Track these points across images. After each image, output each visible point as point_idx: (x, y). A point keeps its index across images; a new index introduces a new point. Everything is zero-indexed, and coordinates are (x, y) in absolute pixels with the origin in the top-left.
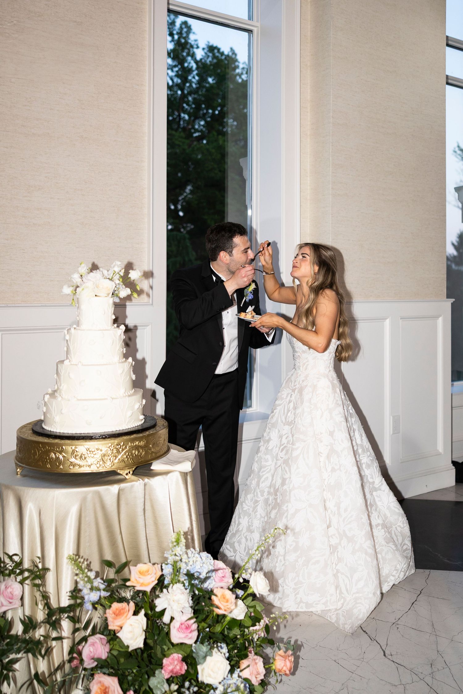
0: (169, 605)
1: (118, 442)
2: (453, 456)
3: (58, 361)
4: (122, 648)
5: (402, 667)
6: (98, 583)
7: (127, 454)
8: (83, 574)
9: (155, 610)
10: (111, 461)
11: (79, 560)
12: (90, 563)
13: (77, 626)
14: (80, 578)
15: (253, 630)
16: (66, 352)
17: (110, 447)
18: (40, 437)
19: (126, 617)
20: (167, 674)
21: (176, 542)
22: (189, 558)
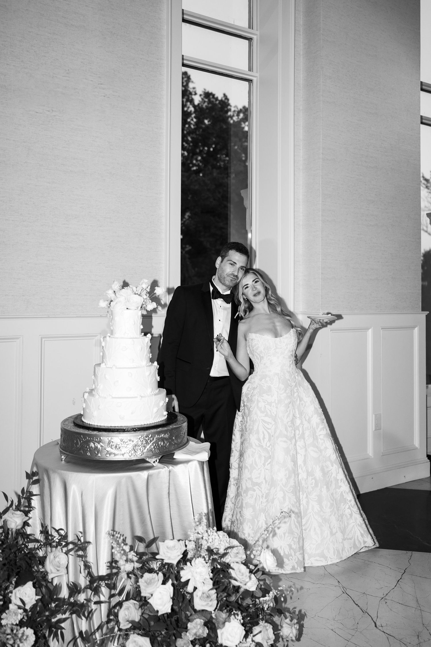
0: (193, 576)
1: (147, 435)
3: (95, 364)
4: (151, 612)
5: (392, 637)
6: (132, 555)
7: (154, 445)
8: (120, 547)
9: (180, 580)
10: (141, 451)
11: (116, 535)
12: (126, 538)
13: (113, 592)
14: (117, 551)
15: (264, 600)
16: (101, 357)
17: (140, 439)
18: (81, 429)
19: (156, 585)
20: (191, 636)
21: (198, 521)
22: (209, 536)
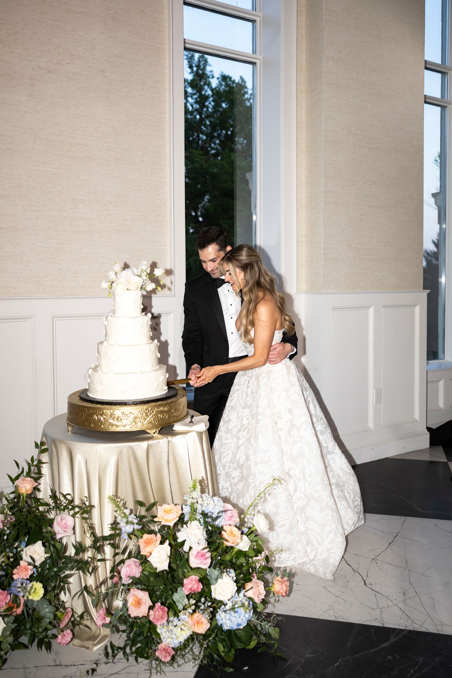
0: (188, 537)
1: (147, 408)
2: (428, 423)
3: (98, 342)
4: (152, 570)
5: (380, 594)
6: (132, 518)
7: (154, 417)
8: (120, 511)
9: (177, 541)
10: (142, 422)
11: (117, 500)
12: (126, 502)
13: (117, 551)
14: (118, 514)
15: (256, 559)
16: (104, 334)
17: (141, 412)
18: (86, 403)
19: (154, 545)
20: (187, 591)
21: (193, 487)
22: (203, 501)
